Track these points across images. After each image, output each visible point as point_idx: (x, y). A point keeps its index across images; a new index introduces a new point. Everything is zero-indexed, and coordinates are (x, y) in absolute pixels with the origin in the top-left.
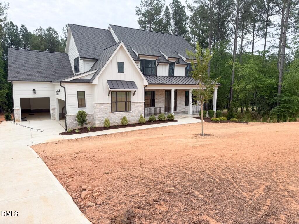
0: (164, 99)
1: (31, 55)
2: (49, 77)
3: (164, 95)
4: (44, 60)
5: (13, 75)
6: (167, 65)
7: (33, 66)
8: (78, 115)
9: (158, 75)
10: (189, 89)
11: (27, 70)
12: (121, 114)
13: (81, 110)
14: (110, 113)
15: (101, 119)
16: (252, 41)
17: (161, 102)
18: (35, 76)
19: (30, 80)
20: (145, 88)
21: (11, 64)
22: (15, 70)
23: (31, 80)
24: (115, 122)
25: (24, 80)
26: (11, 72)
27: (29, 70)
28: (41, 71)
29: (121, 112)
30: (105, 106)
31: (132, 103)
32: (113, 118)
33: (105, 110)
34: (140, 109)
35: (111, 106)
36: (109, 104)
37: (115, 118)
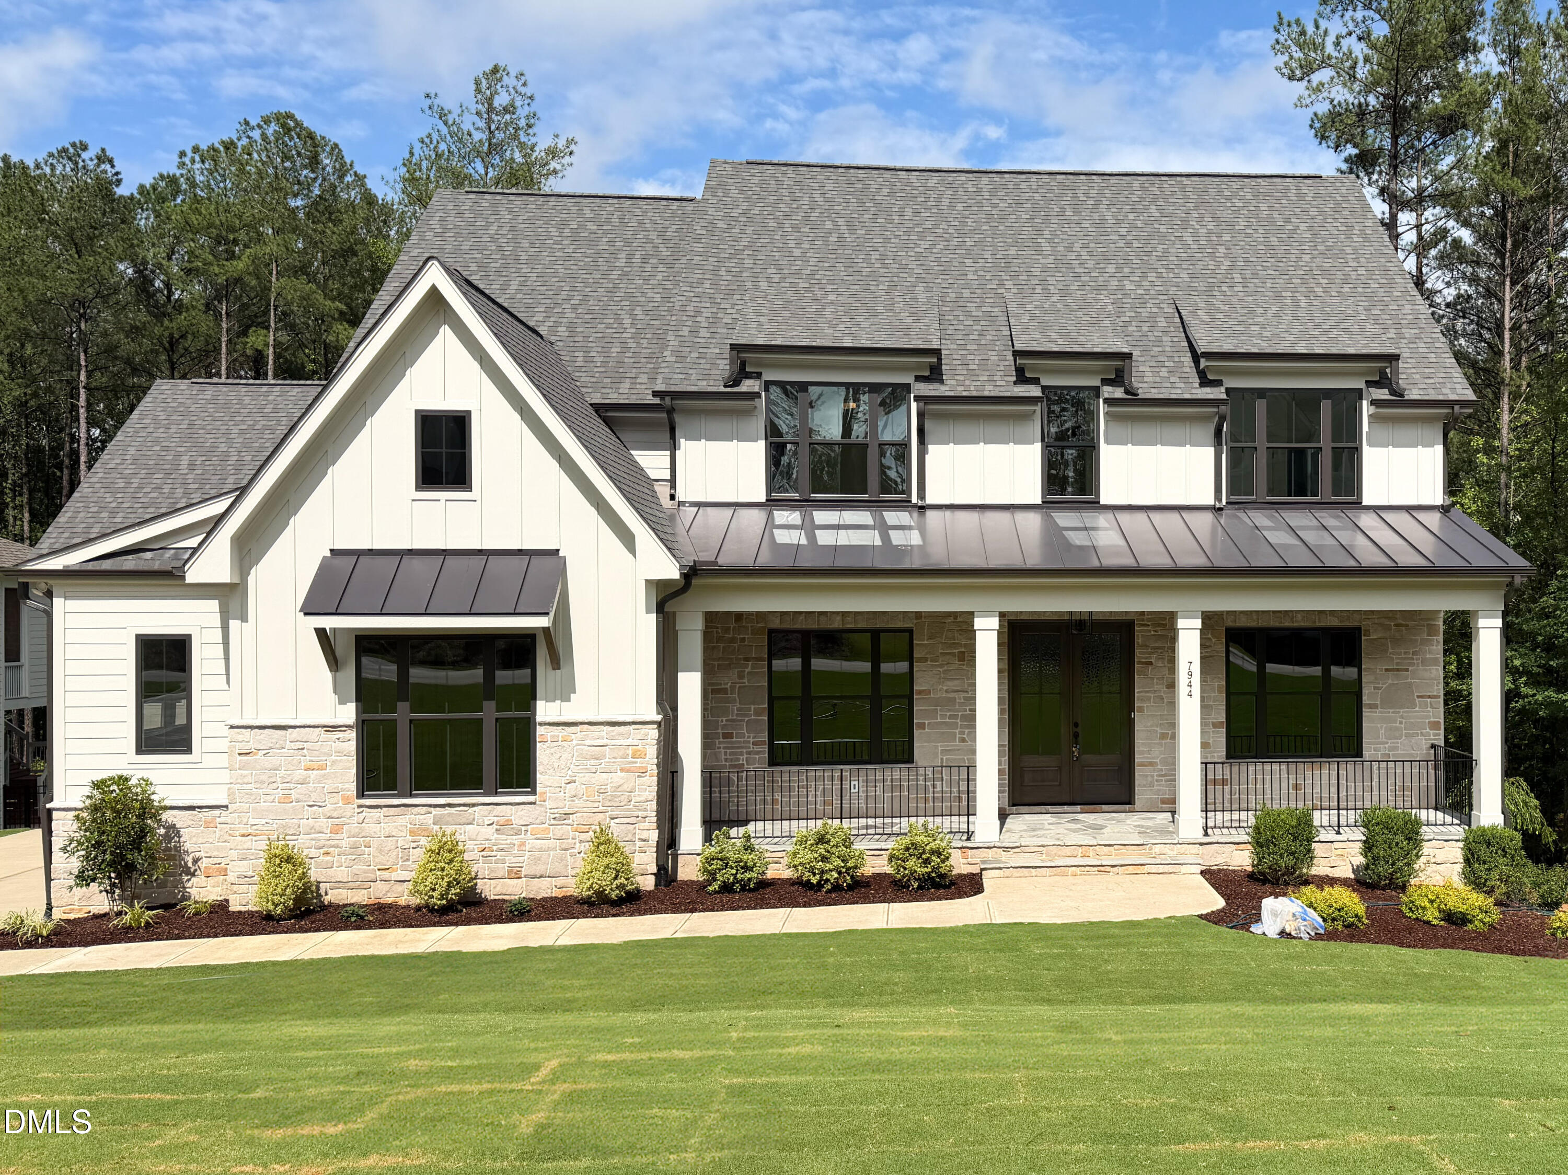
6: (1025, 417)
9: (929, 500)
12: (435, 811)
14: (347, 801)
24: (385, 875)
29: (442, 801)
30: (299, 745)
31: (540, 730)
32: (375, 843)
33: (299, 774)
34: (618, 777)
35: (351, 746)
36: (340, 735)
37: (391, 842)
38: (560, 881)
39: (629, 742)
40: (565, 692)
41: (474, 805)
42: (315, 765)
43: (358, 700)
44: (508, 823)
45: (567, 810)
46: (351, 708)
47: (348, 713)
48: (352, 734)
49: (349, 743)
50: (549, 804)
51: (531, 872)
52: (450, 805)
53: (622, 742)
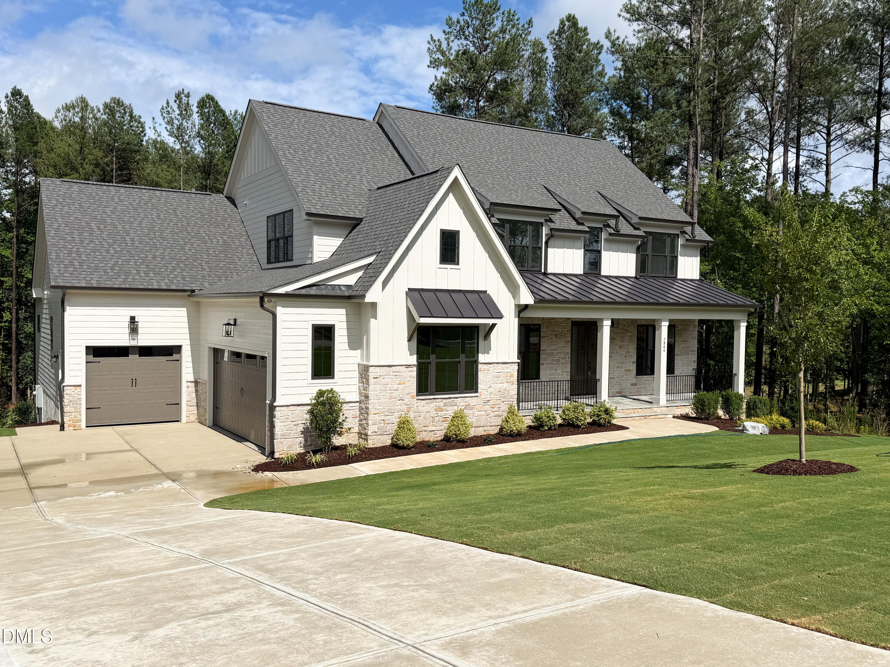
0: (569, 351)
1: (116, 200)
2: (183, 278)
3: (569, 339)
4: (158, 217)
5: (66, 266)
6: (578, 238)
7: (128, 239)
8: (315, 405)
9: (549, 271)
10: (654, 320)
11: (108, 251)
12: (444, 401)
13: (324, 389)
14: (413, 397)
15: (384, 418)
16: (824, 157)
17: (558, 361)
18: (138, 272)
19: (123, 286)
20: (523, 315)
21: (57, 230)
22: (70, 253)
23: (128, 286)
24: (426, 428)
25: (102, 285)
26: (58, 256)
27: (116, 252)
28: (154, 258)
29: (447, 396)
30: (396, 374)
31: (480, 366)
32: (422, 415)
33: (396, 386)
34: (506, 385)
35: (414, 374)
36: (410, 369)
37: (428, 415)
38: (486, 428)
39: (509, 370)
40: (487, 350)
41: (457, 398)
42: (402, 382)
43: (417, 354)
44: (469, 405)
45: (488, 399)
46: (415, 357)
47: (413, 360)
48: (415, 369)
49: (413, 373)
50: (482, 397)
51: (476, 425)
52: (450, 398)
53: (507, 371)
